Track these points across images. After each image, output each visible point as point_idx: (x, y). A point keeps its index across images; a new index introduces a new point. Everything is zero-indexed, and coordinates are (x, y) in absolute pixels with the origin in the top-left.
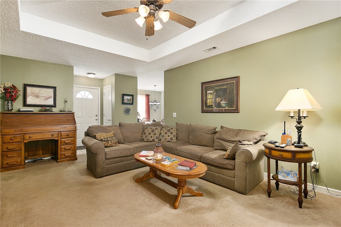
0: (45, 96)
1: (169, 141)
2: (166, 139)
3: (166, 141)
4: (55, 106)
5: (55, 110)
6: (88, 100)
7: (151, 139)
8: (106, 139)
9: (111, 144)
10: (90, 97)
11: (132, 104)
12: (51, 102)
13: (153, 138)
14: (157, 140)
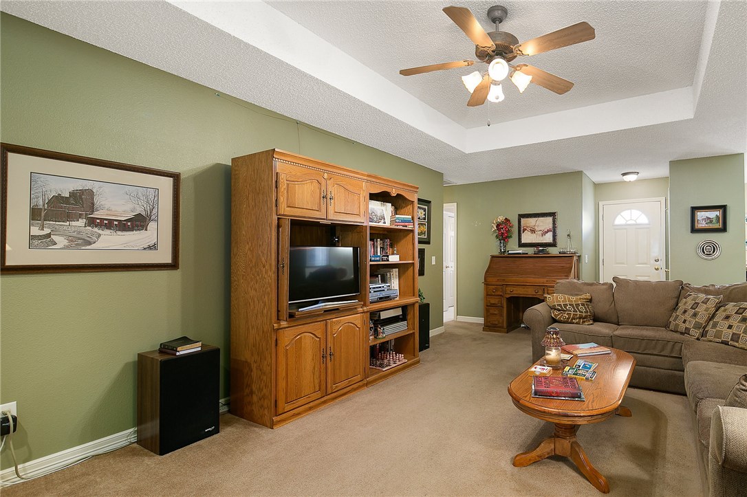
0: (542, 229)
1: (726, 343)
2: (718, 334)
3: (718, 340)
4: (554, 244)
5: (553, 251)
6: (638, 226)
7: (682, 327)
8: (561, 307)
9: (568, 318)
10: (643, 220)
11: (724, 229)
12: (548, 238)
13: (687, 325)
14: (696, 333)
